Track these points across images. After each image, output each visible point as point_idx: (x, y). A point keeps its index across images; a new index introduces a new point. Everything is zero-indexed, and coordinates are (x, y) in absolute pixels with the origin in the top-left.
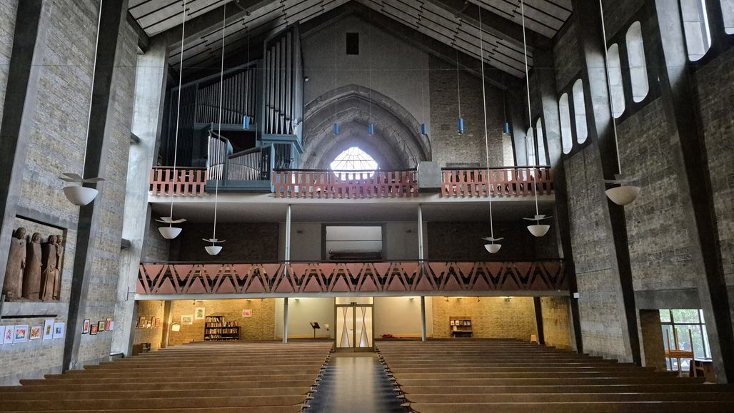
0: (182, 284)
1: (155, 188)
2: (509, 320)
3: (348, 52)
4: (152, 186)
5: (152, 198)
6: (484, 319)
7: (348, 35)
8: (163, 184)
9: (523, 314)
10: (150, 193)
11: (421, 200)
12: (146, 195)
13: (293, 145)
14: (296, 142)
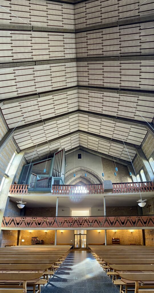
0: (18, 224)
1: (11, 191)
2: (132, 239)
3: (79, 158)
4: (10, 190)
5: (10, 195)
6: (124, 239)
7: (78, 155)
8: (14, 190)
9: (137, 237)
10: (9, 193)
11: (105, 195)
12: (8, 193)
13: (61, 181)
14: (61, 179)
